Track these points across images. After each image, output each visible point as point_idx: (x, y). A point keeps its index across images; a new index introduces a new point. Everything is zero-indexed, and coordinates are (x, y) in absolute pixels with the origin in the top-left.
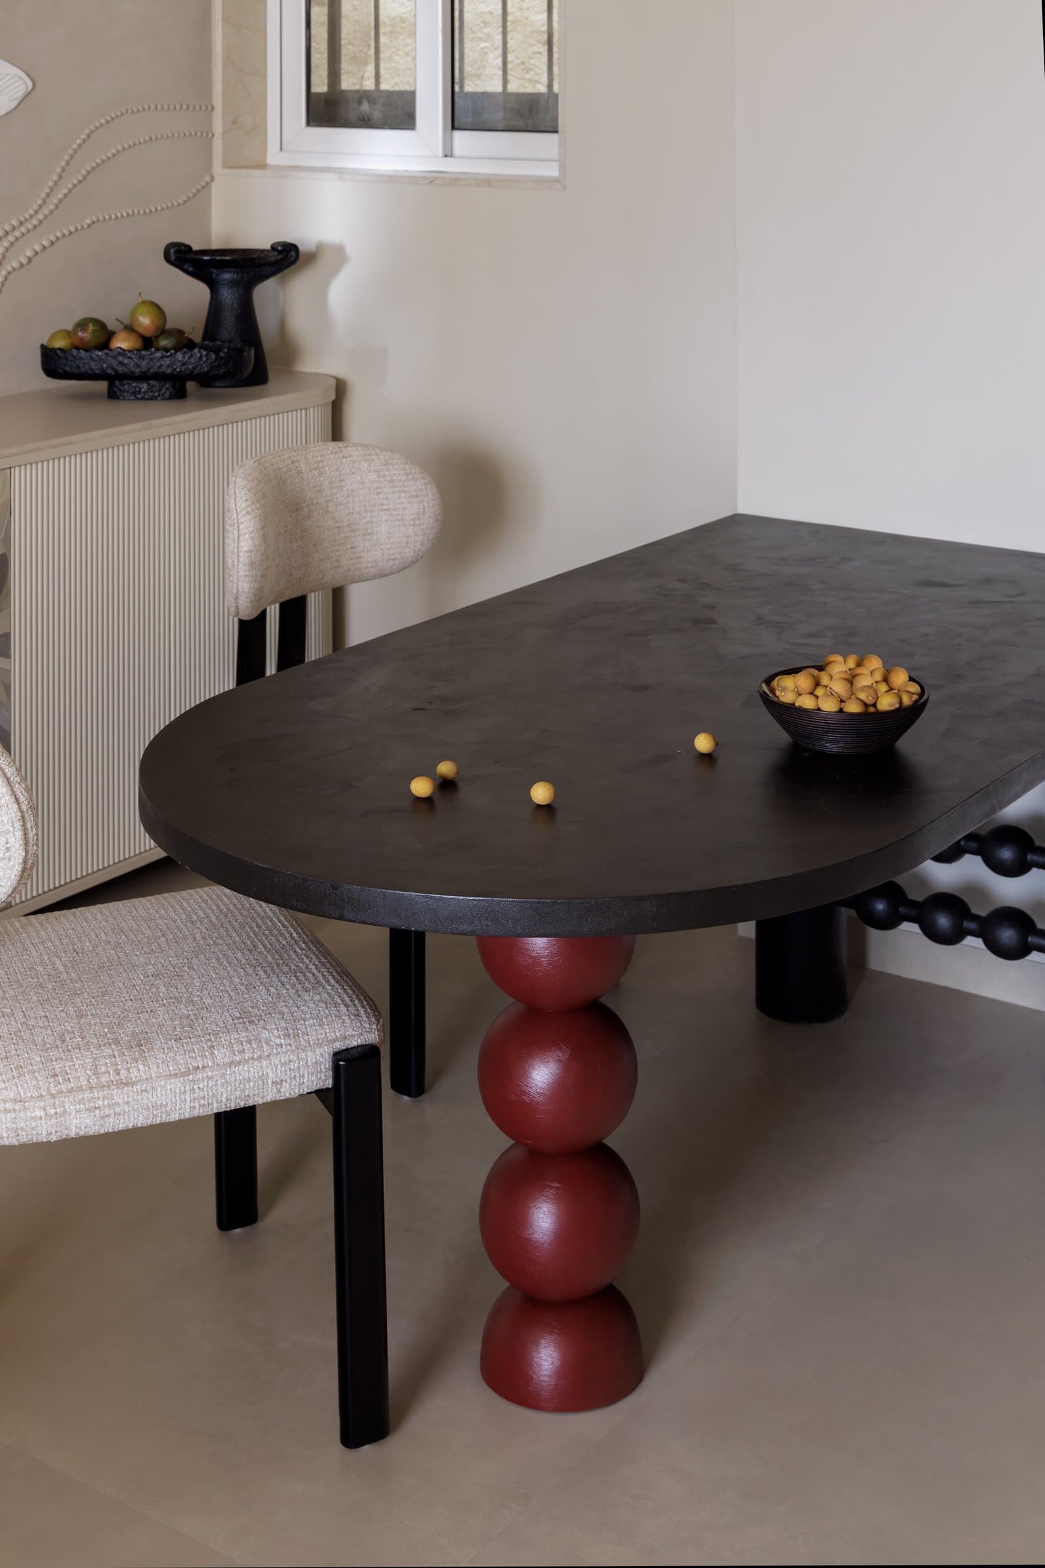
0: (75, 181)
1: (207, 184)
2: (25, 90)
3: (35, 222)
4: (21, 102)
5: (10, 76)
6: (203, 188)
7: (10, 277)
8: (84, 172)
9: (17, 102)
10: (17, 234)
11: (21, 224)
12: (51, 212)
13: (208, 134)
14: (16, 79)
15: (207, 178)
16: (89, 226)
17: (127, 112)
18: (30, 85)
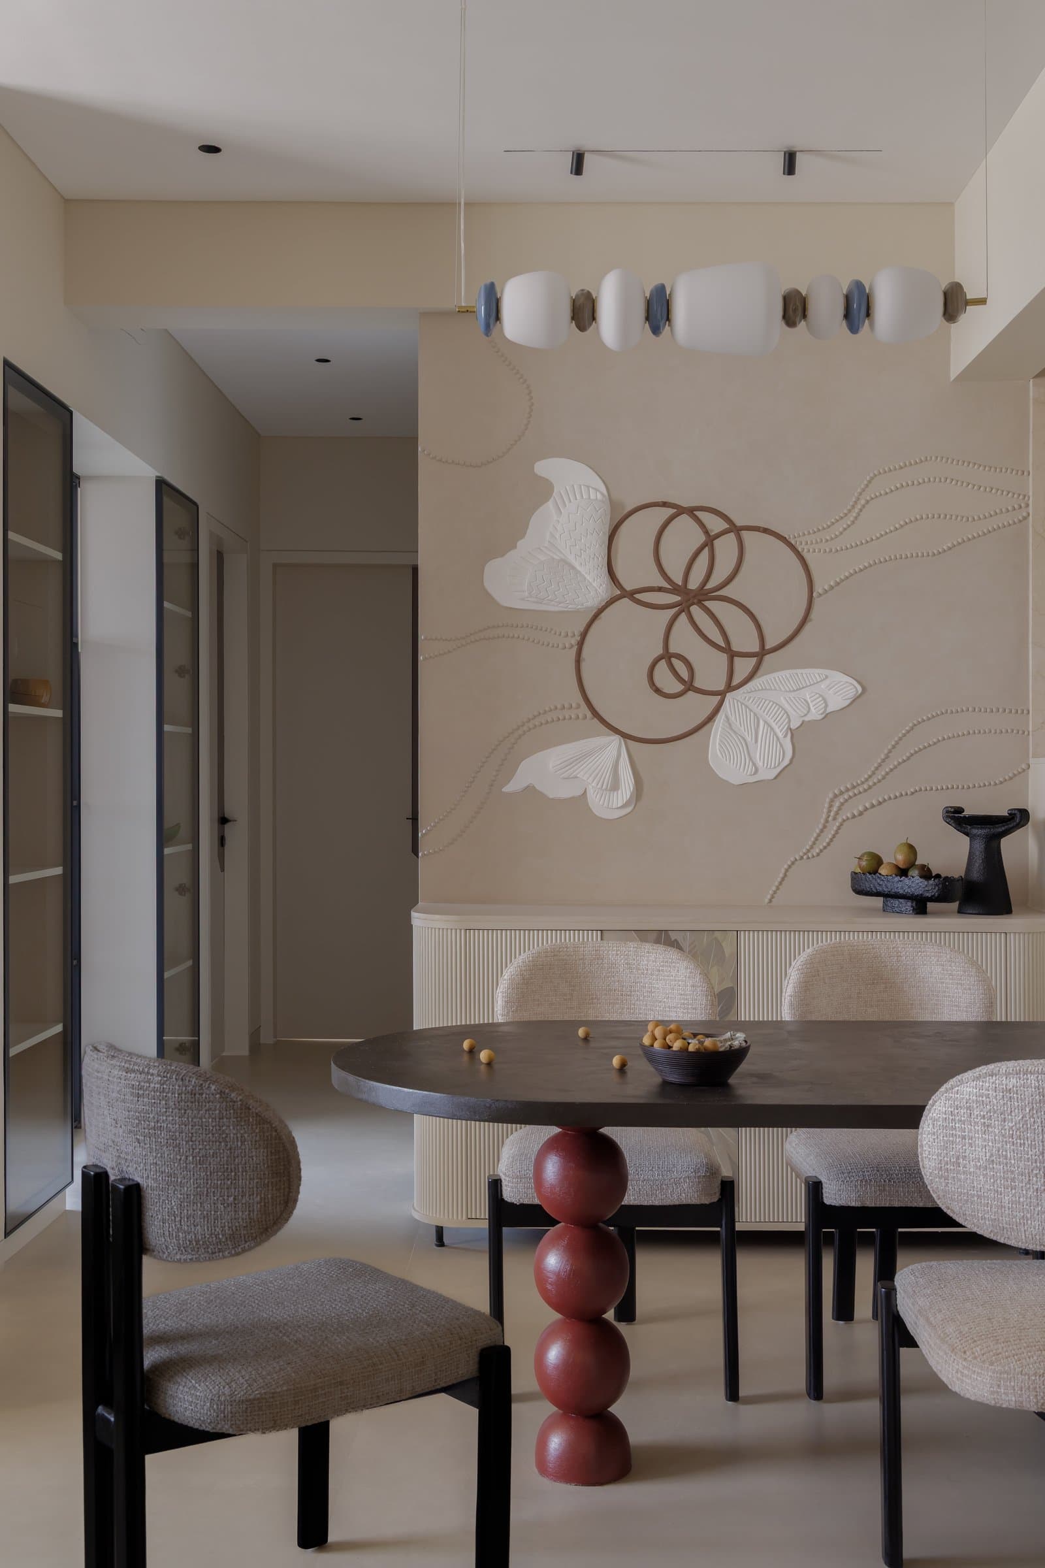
0: (900, 760)
1: (1024, 770)
2: (855, 695)
3: (866, 786)
4: (854, 700)
5: (842, 683)
6: (1020, 773)
7: (845, 824)
8: (908, 754)
9: (848, 702)
10: (851, 794)
11: (854, 787)
12: (879, 781)
13: (1024, 732)
14: (847, 684)
15: (1024, 766)
16: (912, 793)
17: (947, 712)
18: (860, 689)
